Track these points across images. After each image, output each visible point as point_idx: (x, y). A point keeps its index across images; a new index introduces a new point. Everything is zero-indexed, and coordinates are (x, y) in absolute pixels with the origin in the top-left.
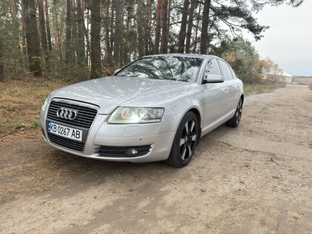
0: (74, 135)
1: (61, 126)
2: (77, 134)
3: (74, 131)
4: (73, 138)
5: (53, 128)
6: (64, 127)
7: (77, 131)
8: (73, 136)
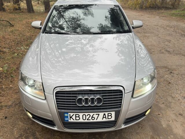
0: (106, 117)
1: (86, 114)
2: (108, 116)
3: (104, 114)
4: (104, 120)
5: (74, 117)
6: (91, 114)
7: (108, 114)
8: (104, 119)
